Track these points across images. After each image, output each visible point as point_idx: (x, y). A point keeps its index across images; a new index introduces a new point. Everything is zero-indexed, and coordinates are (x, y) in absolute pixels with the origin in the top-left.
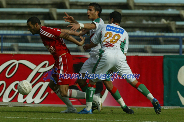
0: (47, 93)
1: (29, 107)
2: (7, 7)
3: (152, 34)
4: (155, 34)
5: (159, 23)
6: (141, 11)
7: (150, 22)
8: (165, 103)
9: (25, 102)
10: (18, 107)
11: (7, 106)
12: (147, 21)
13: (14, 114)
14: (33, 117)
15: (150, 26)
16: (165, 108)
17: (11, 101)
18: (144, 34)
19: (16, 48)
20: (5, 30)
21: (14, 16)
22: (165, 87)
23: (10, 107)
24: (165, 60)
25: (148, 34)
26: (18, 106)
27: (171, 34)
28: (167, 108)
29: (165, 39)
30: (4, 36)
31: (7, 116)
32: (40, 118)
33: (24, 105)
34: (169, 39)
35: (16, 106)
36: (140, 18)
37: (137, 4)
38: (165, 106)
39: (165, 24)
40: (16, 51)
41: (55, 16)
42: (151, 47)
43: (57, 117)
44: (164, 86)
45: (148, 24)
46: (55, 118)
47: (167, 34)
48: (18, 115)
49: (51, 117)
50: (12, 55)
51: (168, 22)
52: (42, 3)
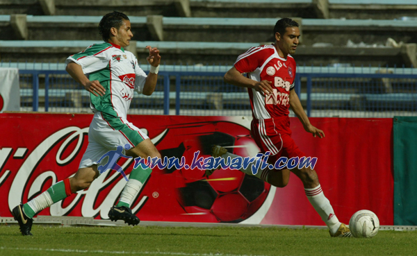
0: (145, 198)
1: (107, 226)
2: (56, 14)
3: (366, 70)
4: (373, 70)
5: (382, 46)
6: (343, 22)
7: (362, 45)
8: (397, 218)
9: (98, 216)
10: (84, 228)
11: (60, 224)
12: (356, 42)
13: (75, 243)
14: (118, 251)
15: (362, 53)
16: (396, 230)
17: (67, 214)
18: (350, 70)
19: (76, 101)
20: (53, 62)
21: (72, 33)
22: (398, 185)
23: (65, 226)
24: (396, 127)
25: (358, 70)
26: (82, 225)
27: (407, 71)
28: (400, 230)
29: (396, 81)
30: (50, 76)
31: (62, 248)
32: (132, 251)
33: (95, 222)
34: (404, 80)
35: (78, 225)
36: (342, 36)
37: (334, 7)
38: (397, 224)
39: (394, 49)
40: (78, 107)
41: (159, 32)
42: (365, 98)
43: (170, 250)
44: (395, 183)
45: (359, 50)
46: (163, 251)
47: (399, 71)
48: (86, 246)
49: (156, 250)
50: (70, 116)
51: (401, 44)
52: (132, 3)
